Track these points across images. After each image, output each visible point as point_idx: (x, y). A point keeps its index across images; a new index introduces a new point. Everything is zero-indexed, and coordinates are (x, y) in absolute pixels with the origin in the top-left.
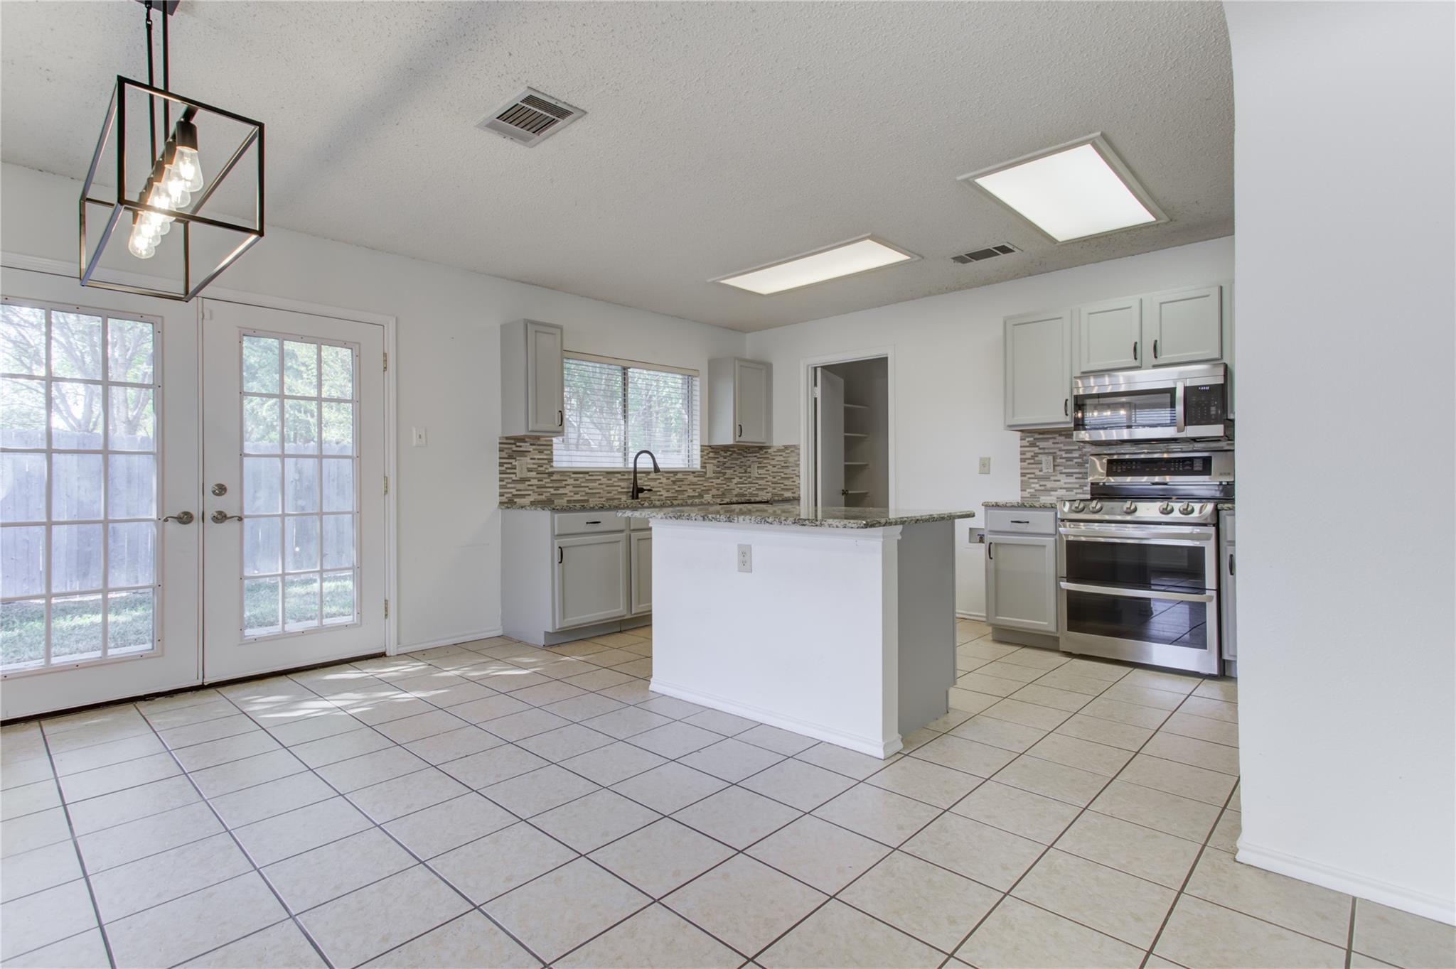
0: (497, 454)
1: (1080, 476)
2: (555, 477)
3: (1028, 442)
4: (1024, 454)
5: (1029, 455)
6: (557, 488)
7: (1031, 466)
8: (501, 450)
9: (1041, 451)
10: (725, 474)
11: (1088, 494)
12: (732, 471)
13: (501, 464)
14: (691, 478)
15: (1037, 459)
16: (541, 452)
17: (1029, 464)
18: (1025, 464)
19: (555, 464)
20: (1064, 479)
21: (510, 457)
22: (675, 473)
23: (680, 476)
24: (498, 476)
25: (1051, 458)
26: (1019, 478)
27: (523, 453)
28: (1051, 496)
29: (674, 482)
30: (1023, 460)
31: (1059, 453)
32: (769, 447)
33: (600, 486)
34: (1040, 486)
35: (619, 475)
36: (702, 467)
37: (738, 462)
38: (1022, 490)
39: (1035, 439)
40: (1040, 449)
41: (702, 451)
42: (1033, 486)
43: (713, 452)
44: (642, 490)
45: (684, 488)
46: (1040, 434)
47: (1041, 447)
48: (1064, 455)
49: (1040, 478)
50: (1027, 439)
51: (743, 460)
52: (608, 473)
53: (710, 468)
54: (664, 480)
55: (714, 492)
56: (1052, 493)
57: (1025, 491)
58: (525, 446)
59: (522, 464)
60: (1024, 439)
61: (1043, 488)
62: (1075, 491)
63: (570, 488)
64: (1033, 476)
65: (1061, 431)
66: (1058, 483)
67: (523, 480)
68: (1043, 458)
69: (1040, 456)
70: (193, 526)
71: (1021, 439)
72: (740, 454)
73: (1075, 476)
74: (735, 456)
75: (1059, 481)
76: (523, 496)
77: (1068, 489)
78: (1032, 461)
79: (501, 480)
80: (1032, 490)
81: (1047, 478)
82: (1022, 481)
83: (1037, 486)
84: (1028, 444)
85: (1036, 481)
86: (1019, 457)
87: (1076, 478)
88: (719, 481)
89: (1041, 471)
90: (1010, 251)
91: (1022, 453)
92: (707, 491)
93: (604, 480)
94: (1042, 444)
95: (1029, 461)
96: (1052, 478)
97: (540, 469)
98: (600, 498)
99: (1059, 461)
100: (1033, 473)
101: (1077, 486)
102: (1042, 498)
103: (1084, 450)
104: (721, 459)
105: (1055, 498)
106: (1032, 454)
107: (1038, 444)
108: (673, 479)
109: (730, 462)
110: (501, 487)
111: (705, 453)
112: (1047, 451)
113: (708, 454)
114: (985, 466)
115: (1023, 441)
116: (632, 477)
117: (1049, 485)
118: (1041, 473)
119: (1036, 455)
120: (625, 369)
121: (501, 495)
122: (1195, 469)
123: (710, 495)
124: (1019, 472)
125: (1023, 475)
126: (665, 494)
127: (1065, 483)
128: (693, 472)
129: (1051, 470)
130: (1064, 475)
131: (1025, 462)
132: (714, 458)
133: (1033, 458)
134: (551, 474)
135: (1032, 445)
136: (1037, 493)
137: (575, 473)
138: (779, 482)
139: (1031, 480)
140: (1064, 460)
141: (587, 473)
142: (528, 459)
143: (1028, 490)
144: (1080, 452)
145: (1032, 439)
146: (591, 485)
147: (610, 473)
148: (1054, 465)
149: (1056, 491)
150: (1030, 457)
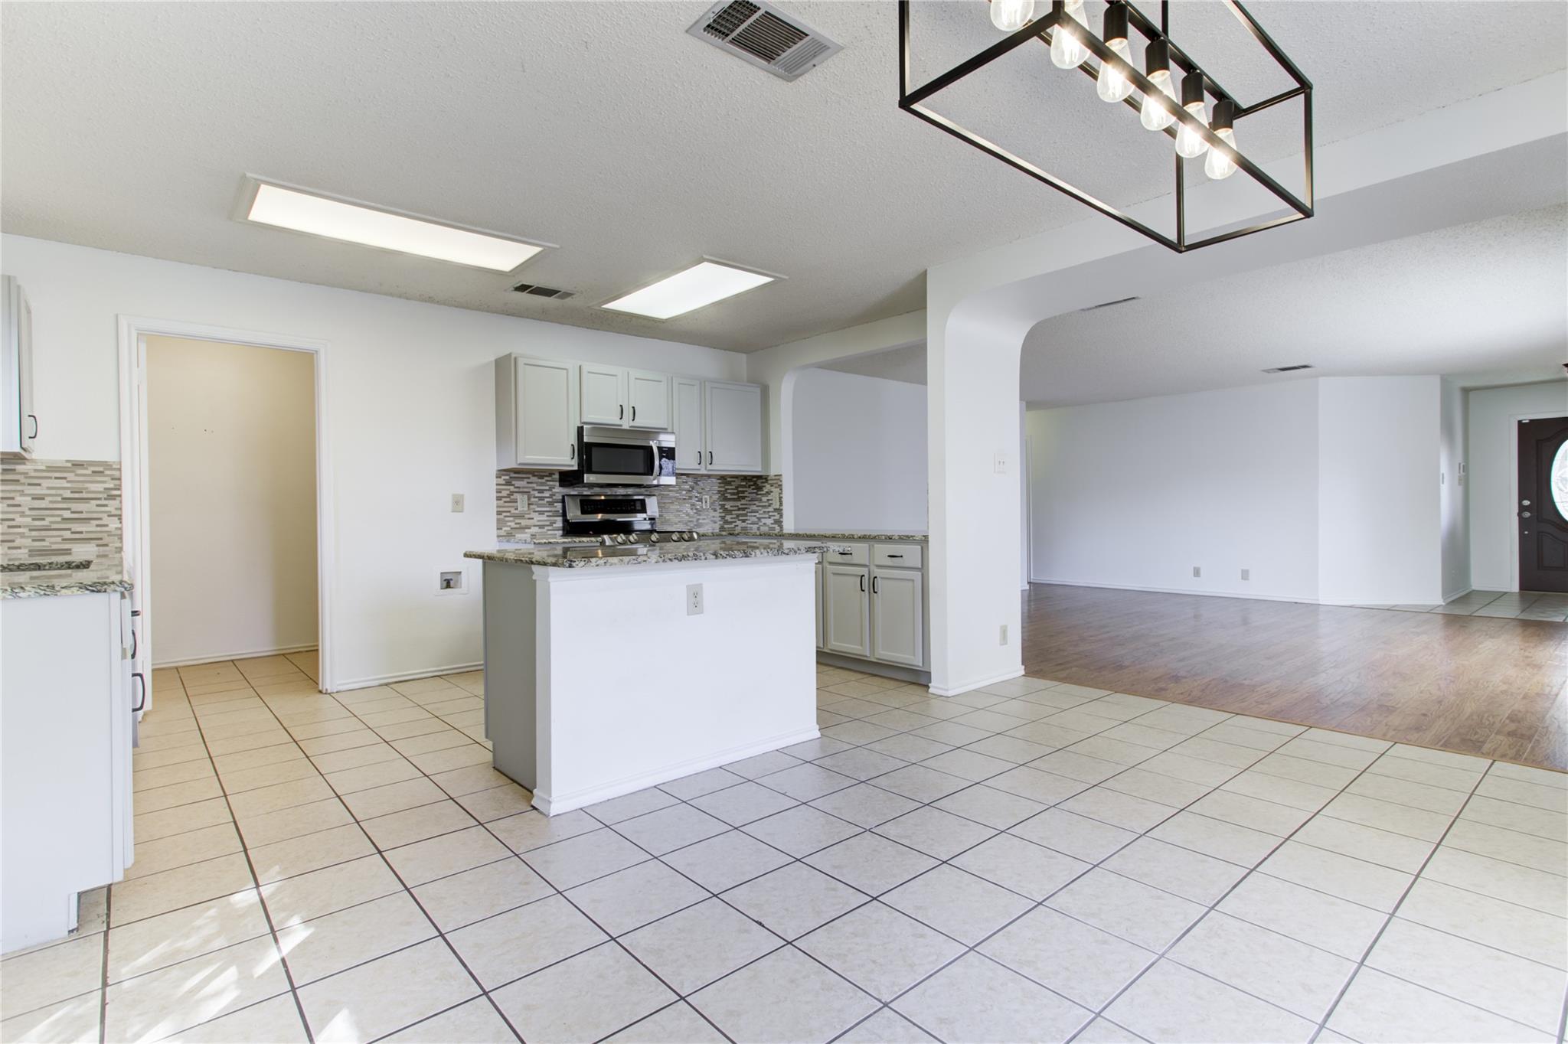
1: (550, 514)
3: (504, 480)
4: (500, 492)
5: (504, 493)
7: (506, 504)
9: (517, 490)
11: (560, 530)
15: (512, 497)
17: (505, 502)
18: (502, 502)
20: (537, 517)
25: (526, 497)
26: (495, 517)
28: (526, 533)
30: (499, 498)
31: (532, 492)
34: (516, 524)
38: (498, 529)
39: (511, 478)
40: (515, 488)
42: (509, 524)
46: (515, 473)
47: (516, 485)
48: (537, 495)
49: (515, 516)
50: (503, 477)
56: (527, 530)
57: (501, 529)
60: (500, 477)
61: (518, 526)
62: (546, 528)
64: (508, 514)
65: (534, 472)
66: (531, 521)
68: (518, 496)
69: (515, 494)
71: (497, 477)
73: (547, 514)
75: (533, 519)
77: (541, 527)
78: (508, 499)
80: (509, 529)
81: (521, 516)
82: (498, 520)
83: (513, 525)
84: (504, 482)
85: (511, 519)
86: (495, 495)
87: (548, 516)
89: (517, 509)
91: (498, 491)
94: (517, 483)
95: (505, 499)
96: (527, 516)
99: (533, 500)
100: (509, 512)
101: (548, 523)
102: (517, 535)
103: (554, 490)
105: (529, 535)
106: (508, 492)
107: (513, 483)
112: (521, 490)
114: (458, 503)
115: (499, 479)
117: (524, 522)
118: (516, 512)
119: (512, 493)
122: (637, 508)
124: (495, 510)
125: (499, 513)
127: (539, 521)
129: (526, 509)
130: (537, 514)
131: (500, 500)
133: (508, 496)
135: (508, 483)
136: (513, 532)
139: (507, 519)
140: (537, 499)
143: (504, 529)
144: (550, 493)
145: (507, 477)
148: (529, 504)
149: (530, 528)
150: (505, 495)
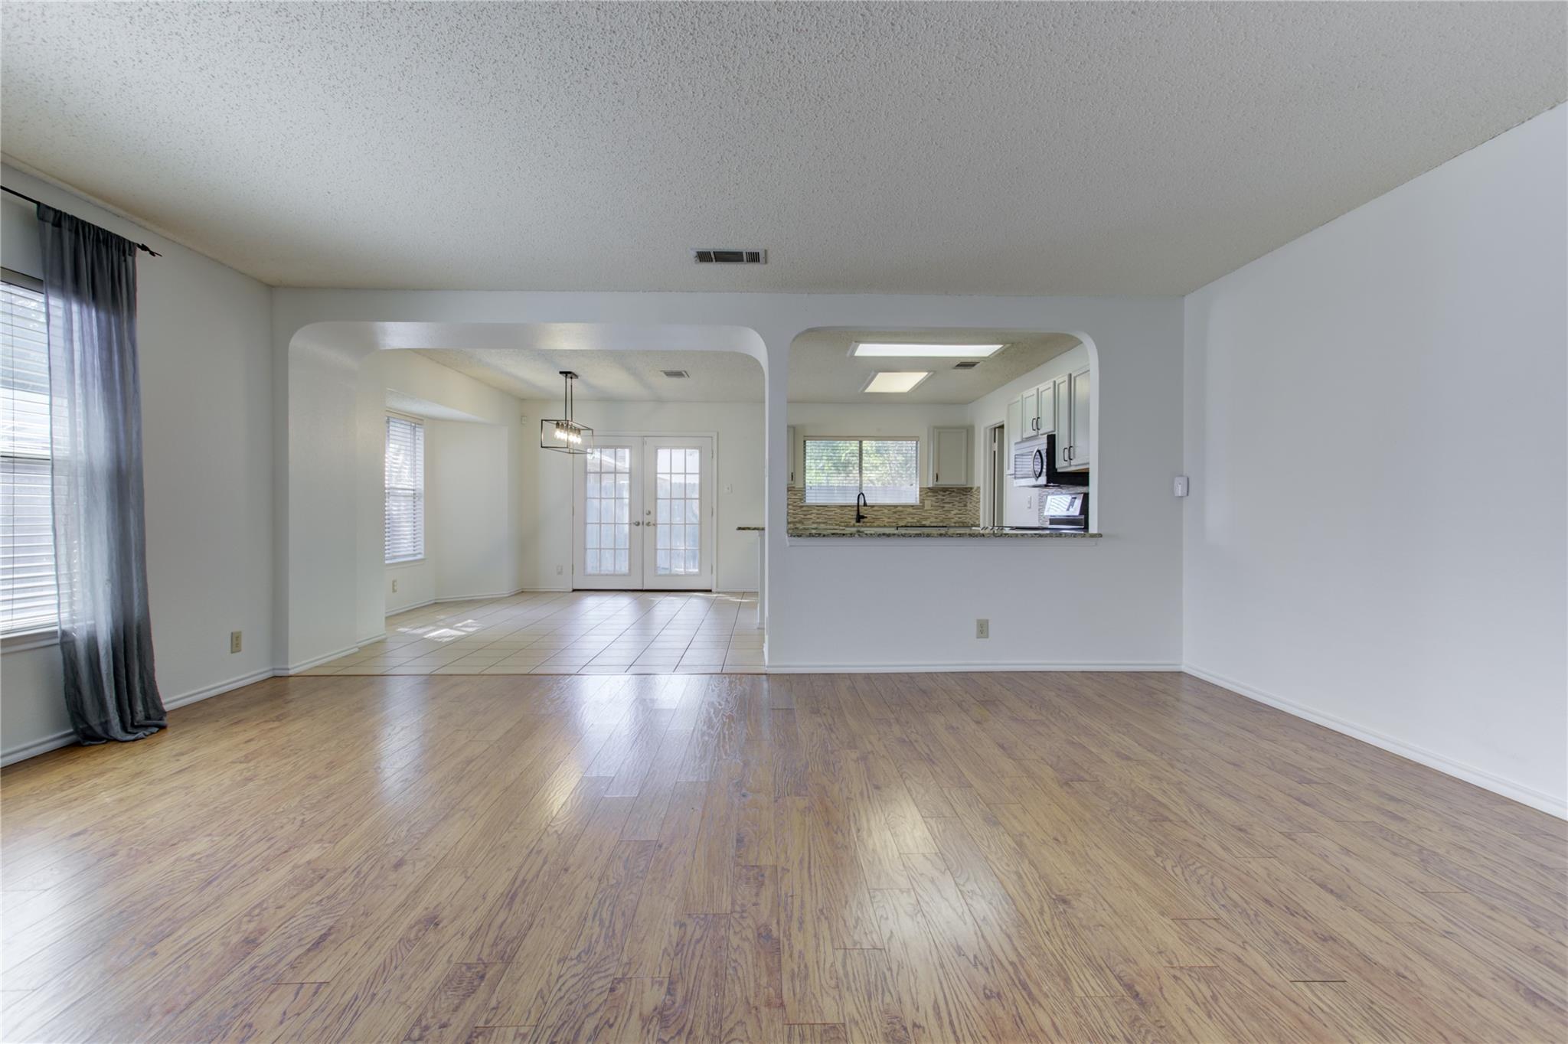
2: (804, 509)
6: (805, 515)
10: (943, 507)
12: (950, 505)
14: (910, 510)
16: (795, 495)
19: (807, 501)
22: (896, 507)
23: (900, 509)
29: (895, 513)
32: (971, 488)
33: (835, 514)
35: (849, 508)
36: (921, 502)
37: (957, 499)
41: (920, 492)
43: (931, 492)
44: (863, 517)
45: (903, 516)
51: (962, 497)
52: (840, 506)
53: (928, 504)
54: (886, 511)
55: (933, 519)
63: (814, 515)
70: (640, 526)
72: (957, 493)
74: (953, 494)
88: (937, 512)
92: (926, 519)
93: (836, 511)
97: (795, 504)
104: (940, 497)
109: (948, 498)
111: (924, 493)
113: (927, 493)
116: (856, 508)
120: (862, 442)
123: (929, 522)
126: (887, 520)
128: (912, 506)
132: (933, 496)
134: (802, 507)
137: (817, 506)
141: (827, 506)
146: (829, 513)
147: (842, 507)
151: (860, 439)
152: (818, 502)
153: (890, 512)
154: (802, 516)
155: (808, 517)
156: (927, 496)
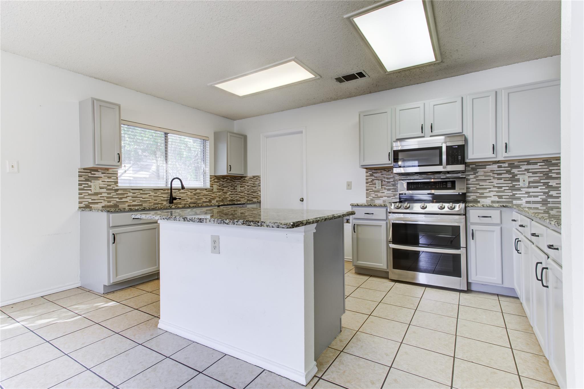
0: (77, 178)
1: (394, 190)
2: (119, 192)
3: (369, 174)
4: (368, 180)
5: (370, 180)
6: (121, 198)
7: (371, 186)
8: (80, 176)
9: (376, 178)
10: (223, 190)
11: (398, 199)
12: (227, 188)
13: (80, 185)
14: (205, 192)
15: (373, 182)
16: (109, 178)
17: (370, 184)
18: (368, 184)
19: (119, 185)
20: (386, 192)
21: (87, 180)
22: (196, 190)
23: (198, 191)
24: (78, 191)
25: (380, 181)
26: (365, 191)
27: (97, 178)
28: (380, 200)
29: (195, 194)
30: (367, 183)
31: (384, 179)
32: (246, 177)
33: (149, 197)
34: (375, 195)
35: (162, 191)
36: (211, 187)
37: (230, 184)
38: (366, 197)
39: (372, 172)
40: (375, 177)
41: (211, 178)
42: (372, 195)
43: (217, 179)
44: (175, 199)
45: (200, 197)
46: (375, 170)
47: (375, 176)
48: (386, 180)
49: (375, 191)
50: (369, 173)
51: (233, 183)
52: (154, 189)
53: (215, 187)
54: (189, 193)
55: (218, 199)
56: (381, 199)
57: (368, 197)
58: (98, 174)
59: (95, 186)
60: (368, 173)
61: (376, 196)
62: (392, 197)
63: (130, 198)
64: (372, 190)
65: (385, 169)
66: (383, 194)
67: (96, 194)
68: (376, 182)
69: (375, 181)
71: (366, 173)
72: (231, 180)
73: (391, 190)
74: (228, 181)
75: (384, 193)
76: (97, 203)
77: (388, 197)
78: (371, 183)
79: (80, 194)
80: (372, 197)
81: (378, 191)
82: (367, 193)
83: (374, 195)
84: (369, 175)
85: (373, 193)
86: (365, 181)
87: (392, 191)
88: (220, 194)
89: (376, 188)
90: (364, 76)
91: (367, 179)
92: (214, 199)
93: (152, 194)
94: (375, 175)
95: (370, 183)
96: (381, 191)
97: (109, 187)
98: (149, 203)
99: (384, 183)
100: (372, 189)
101: (393, 195)
102: (376, 201)
103: (396, 177)
104: (221, 183)
105: (382, 201)
106: (371, 180)
107: (374, 175)
108: (195, 193)
109: (226, 184)
110: (80, 198)
111: (212, 180)
112: (378, 178)
113: (214, 180)
114: (349, 185)
115: (367, 174)
116: (169, 191)
117: (379, 194)
118: (376, 189)
119: (373, 180)
120: (166, 134)
121: (80, 203)
122: (448, 187)
123: (216, 201)
124: (365, 188)
125: (367, 190)
126: (190, 201)
127: (387, 194)
128: (206, 189)
129: (380, 188)
130: (386, 190)
131: (368, 183)
132: (218, 182)
133: (372, 181)
134: (117, 190)
135: (371, 175)
136: (374, 199)
137: (132, 190)
138: (251, 194)
139: (371, 193)
140: (386, 183)
141: (141, 189)
142: (100, 182)
143: (370, 197)
144: (394, 179)
145: (371, 172)
146: (144, 196)
147: (156, 190)
148: (382, 185)
149: (383, 197)
150: (370, 181)
151: (167, 131)
152: (132, 185)
153: (192, 194)
154: (117, 200)
155: (124, 200)
156: (215, 182)
